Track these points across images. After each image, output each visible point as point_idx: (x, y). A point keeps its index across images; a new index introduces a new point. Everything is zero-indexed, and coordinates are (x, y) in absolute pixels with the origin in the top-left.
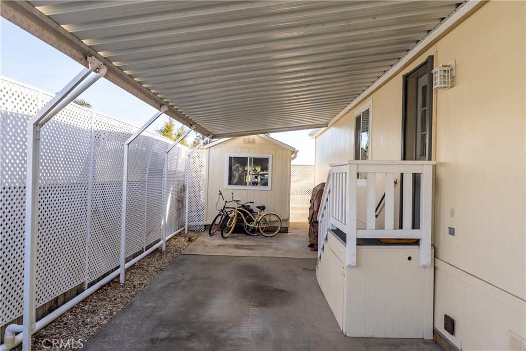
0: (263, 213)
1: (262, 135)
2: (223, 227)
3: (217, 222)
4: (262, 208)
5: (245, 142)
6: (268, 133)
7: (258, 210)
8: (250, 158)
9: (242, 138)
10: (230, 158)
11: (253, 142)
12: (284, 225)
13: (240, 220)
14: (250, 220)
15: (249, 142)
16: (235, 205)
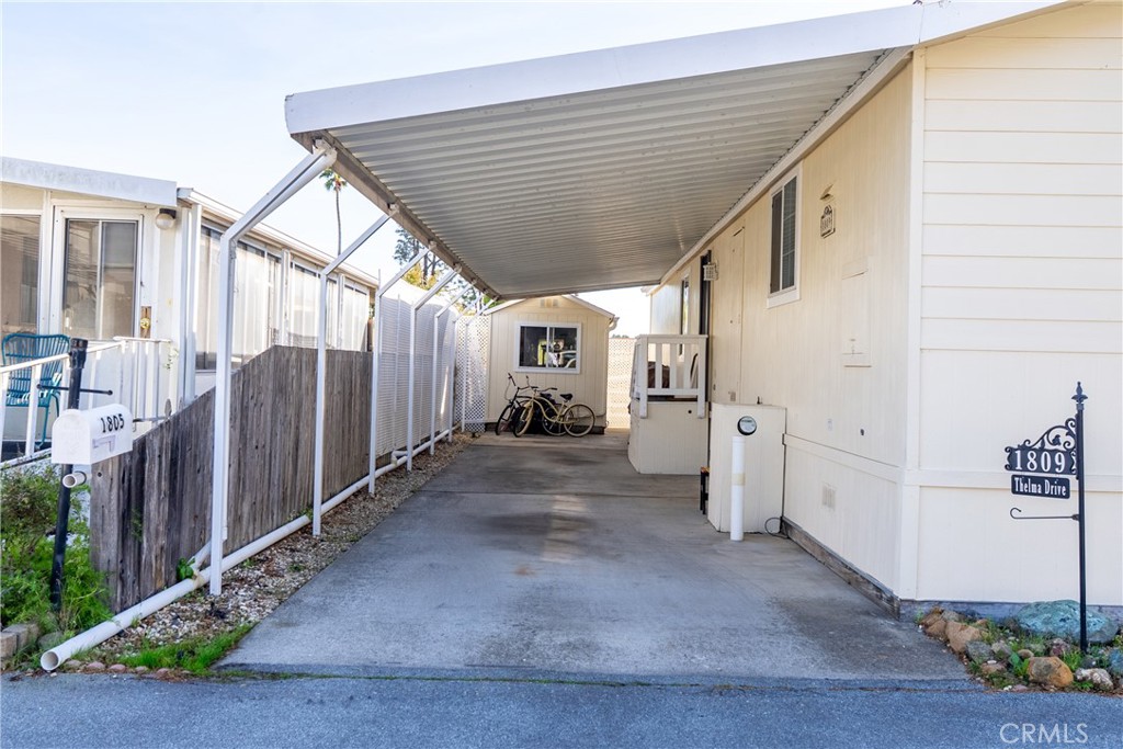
0: (570, 404)
1: (567, 296)
2: (513, 425)
3: (506, 416)
4: (568, 397)
5: (543, 304)
6: (576, 292)
7: (562, 401)
8: (551, 329)
9: (539, 299)
10: (522, 328)
11: (555, 305)
12: (598, 424)
13: (537, 415)
14: (552, 414)
15: (549, 306)
16: (531, 393)
